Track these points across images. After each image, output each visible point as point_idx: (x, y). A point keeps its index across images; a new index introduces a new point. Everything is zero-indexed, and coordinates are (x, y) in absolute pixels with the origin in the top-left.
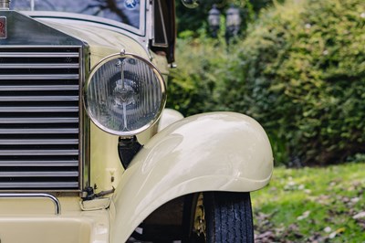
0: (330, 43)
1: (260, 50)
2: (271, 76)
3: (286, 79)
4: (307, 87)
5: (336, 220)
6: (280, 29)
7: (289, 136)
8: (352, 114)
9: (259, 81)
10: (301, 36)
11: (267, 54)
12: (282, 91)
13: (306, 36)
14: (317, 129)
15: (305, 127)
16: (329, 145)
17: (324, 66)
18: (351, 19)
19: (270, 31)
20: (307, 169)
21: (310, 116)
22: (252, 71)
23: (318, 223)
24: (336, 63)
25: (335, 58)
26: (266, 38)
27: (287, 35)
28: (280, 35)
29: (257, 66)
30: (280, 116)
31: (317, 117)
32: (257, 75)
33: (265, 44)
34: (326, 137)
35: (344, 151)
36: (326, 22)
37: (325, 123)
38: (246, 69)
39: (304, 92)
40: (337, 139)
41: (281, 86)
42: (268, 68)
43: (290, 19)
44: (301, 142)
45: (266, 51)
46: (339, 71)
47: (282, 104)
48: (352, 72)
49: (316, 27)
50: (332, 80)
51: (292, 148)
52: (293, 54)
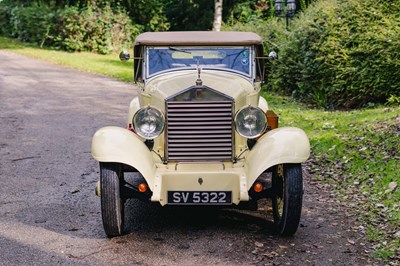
0: (353, 30)
1: (309, 33)
2: (316, 51)
3: (325, 54)
4: (338, 59)
5: (350, 152)
6: (323, 20)
7: (327, 89)
8: (366, 77)
9: (308, 54)
10: (335, 26)
11: (313, 36)
12: (323, 61)
13: (338, 26)
14: (344, 86)
15: (337, 85)
16: (352, 96)
17: (349, 46)
18: (367, 15)
19: (315, 21)
20: (337, 111)
21: (340, 78)
22: (304, 47)
23: (339, 153)
24: (357, 44)
25: (356, 41)
26: (312, 26)
27: (326, 25)
28: (322, 24)
29: (307, 43)
30: (322, 77)
31: (344, 79)
32: (307, 50)
33: (312, 29)
34: (350, 91)
35: (361, 100)
36: (350, 17)
37: (350, 83)
38: (300, 45)
39: (337, 63)
40: (357, 93)
41: (322, 58)
42: (314, 46)
43: (328, 13)
44: (334, 93)
45: (313, 34)
46: (359, 50)
47: (322, 69)
48: (367, 51)
49: (345, 20)
50: (354, 55)
51: (329, 98)
52: (329, 38)
